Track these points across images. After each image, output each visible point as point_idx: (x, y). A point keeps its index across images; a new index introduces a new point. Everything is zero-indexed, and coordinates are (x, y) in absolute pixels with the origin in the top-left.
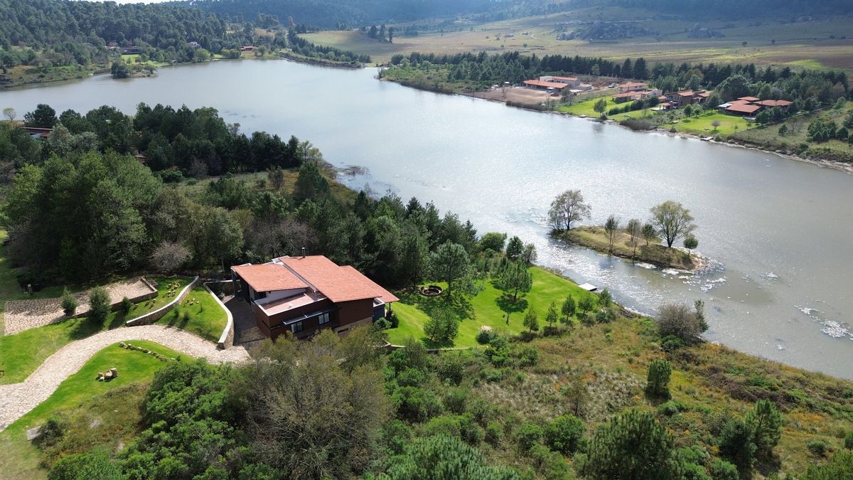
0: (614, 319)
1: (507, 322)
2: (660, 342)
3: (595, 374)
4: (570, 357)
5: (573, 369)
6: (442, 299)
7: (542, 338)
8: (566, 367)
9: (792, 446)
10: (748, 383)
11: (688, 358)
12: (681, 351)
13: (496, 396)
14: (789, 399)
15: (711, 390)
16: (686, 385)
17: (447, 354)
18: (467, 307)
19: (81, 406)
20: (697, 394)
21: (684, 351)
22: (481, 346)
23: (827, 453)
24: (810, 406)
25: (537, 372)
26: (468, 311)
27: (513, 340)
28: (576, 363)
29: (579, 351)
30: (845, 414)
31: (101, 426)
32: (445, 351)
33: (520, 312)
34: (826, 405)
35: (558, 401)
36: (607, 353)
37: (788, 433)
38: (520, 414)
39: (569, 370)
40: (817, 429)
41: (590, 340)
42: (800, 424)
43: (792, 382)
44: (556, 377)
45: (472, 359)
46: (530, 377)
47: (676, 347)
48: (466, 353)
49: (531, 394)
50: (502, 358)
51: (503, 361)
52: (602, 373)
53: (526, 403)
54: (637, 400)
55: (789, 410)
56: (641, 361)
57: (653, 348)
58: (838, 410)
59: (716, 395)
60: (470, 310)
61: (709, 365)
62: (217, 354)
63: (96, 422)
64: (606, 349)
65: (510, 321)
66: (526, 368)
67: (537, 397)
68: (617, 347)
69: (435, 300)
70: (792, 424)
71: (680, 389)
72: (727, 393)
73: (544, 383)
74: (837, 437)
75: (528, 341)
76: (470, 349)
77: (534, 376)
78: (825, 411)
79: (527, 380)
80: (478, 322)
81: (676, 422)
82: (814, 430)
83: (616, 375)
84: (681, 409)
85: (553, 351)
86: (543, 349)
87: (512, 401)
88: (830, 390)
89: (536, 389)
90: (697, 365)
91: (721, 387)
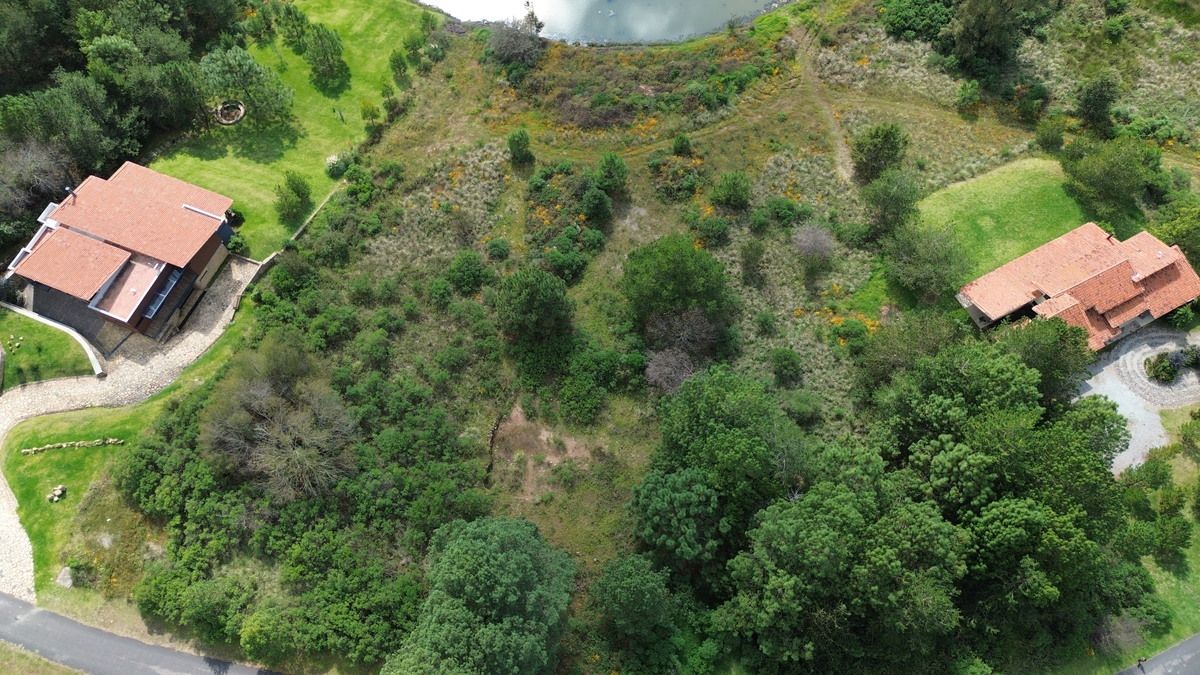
0: (447, 46)
1: (342, 119)
2: (504, 73)
3: (461, 164)
4: (429, 143)
5: (438, 164)
6: (252, 121)
7: (389, 127)
8: (431, 166)
9: (637, 170)
10: (594, 104)
11: (535, 89)
12: (527, 82)
13: (388, 253)
14: (629, 109)
15: (565, 128)
16: (544, 133)
17: (315, 225)
18: (287, 117)
19: (71, 534)
20: (555, 142)
21: (531, 81)
22: (339, 184)
23: (663, 168)
24: (646, 108)
25: (408, 191)
26: (292, 125)
27: (363, 149)
28: (437, 151)
29: (433, 129)
30: (673, 106)
31: (114, 541)
32: (311, 222)
33: (347, 91)
34: (658, 101)
35: (443, 225)
36: (460, 117)
37: (632, 153)
38: (417, 264)
39: (436, 170)
40: (654, 137)
41: (437, 104)
42: (640, 138)
43: (629, 83)
44: (427, 189)
45: (341, 213)
46: (405, 203)
47: (522, 77)
48: (333, 210)
49: (416, 229)
50: (368, 194)
51: (371, 196)
52: (467, 157)
53: (418, 245)
54: (508, 180)
55: (629, 123)
56: (496, 116)
57: (501, 86)
58: (667, 102)
59: (570, 133)
60: (293, 121)
61: (557, 91)
62: (106, 386)
63: (106, 541)
64: (457, 109)
65: (344, 117)
66: (396, 191)
67: (424, 230)
68: (467, 101)
69: (245, 125)
70: (635, 142)
71: (540, 141)
72: (579, 126)
73: (422, 206)
74: (668, 138)
75: (378, 142)
76: (332, 199)
77: (409, 198)
78: (657, 108)
79: (406, 211)
80: (311, 137)
81: (547, 198)
82: (651, 139)
83: (479, 153)
84: (548, 177)
85: (408, 144)
86: (398, 146)
87: (404, 251)
88: (659, 77)
89: (418, 218)
90: (547, 93)
91: (572, 120)
